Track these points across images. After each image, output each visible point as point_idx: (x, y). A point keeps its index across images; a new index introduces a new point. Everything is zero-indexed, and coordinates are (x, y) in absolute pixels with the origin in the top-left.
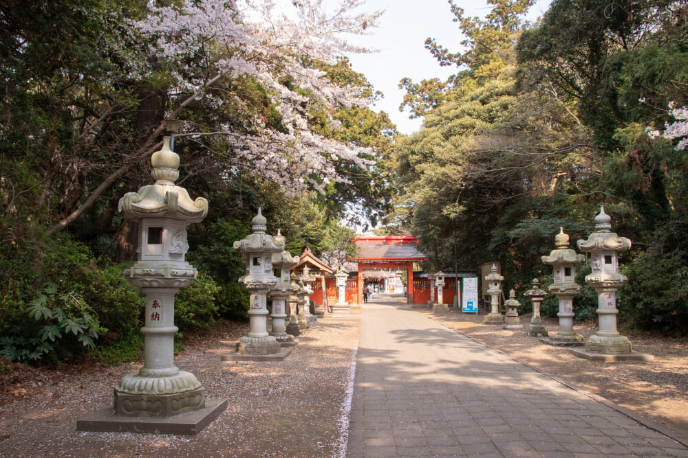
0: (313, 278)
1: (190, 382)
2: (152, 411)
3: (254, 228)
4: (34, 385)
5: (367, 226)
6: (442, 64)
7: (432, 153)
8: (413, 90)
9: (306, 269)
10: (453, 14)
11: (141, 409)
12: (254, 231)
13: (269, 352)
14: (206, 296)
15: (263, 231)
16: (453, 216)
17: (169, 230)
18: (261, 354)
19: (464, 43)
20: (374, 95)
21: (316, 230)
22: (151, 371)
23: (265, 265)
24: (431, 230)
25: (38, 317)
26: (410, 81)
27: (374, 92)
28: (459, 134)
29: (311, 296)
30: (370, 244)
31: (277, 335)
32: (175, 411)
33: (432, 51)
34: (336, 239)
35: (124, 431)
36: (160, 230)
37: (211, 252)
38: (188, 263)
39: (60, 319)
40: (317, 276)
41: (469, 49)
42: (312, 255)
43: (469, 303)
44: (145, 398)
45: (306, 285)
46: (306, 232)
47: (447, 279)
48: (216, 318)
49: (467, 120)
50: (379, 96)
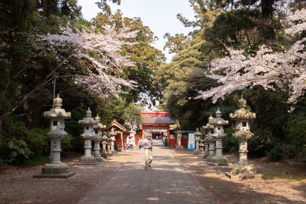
0: (115, 133)
1: (65, 165)
2: (54, 173)
3: (87, 115)
4: (11, 170)
5: (151, 105)
6: (186, 26)
7: (174, 74)
8: (171, 39)
9: (113, 129)
10: (190, 3)
11: (51, 172)
12: (87, 116)
13: (92, 162)
14: (67, 141)
15: (90, 116)
16: (182, 104)
17: (60, 122)
18: (89, 162)
19: (196, 16)
20: (154, 38)
21: (120, 110)
22: (54, 162)
23: (91, 129)
24: (174, 111)
25: (11, 148)
26: (169, 34)
27: (153, 37)
28: (187, 66)
29: (115, 142)
30: (148, 116)
31: (96, 157)
32: (61, 173)
33: (180, 20)
34: (130, 114)
35: (47, 178)
36: (57, 122)
37: (70, 123)
38: (65, 131)
39: (18, 149)
40: (119, 132)
41: (198, 19)
42: (116, 122)
43: (191, 145)
44: (52, 169)
45: (112, 137)
46: (115, 111)
47: (183, 134)
48: (71, 151)
49: (191, 59)
50: (156, 39)
